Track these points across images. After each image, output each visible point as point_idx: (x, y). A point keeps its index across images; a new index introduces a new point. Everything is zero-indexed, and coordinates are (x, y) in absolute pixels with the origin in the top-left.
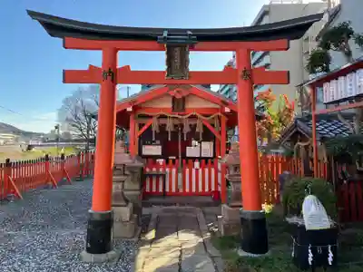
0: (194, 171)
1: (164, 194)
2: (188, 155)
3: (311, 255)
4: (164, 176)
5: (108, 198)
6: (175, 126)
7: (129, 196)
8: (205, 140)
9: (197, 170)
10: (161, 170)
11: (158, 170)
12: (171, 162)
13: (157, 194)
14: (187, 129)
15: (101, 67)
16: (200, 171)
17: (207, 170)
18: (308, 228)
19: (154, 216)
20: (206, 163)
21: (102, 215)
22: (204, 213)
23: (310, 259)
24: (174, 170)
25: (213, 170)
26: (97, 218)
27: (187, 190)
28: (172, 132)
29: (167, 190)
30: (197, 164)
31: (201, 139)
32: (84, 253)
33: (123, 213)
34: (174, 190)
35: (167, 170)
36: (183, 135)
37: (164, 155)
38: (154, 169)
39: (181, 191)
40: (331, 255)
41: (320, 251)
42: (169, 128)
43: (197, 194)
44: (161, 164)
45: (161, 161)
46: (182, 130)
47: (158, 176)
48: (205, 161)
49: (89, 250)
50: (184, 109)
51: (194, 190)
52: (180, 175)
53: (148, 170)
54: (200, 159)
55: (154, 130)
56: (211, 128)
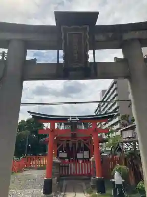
1: (68, 175)
4: (68, 166)
6: (73, 144)
8: (85, 150)
11: (65, 164)
12: (71, 160)
13: (65, 175)
14: (77, 146)
15: (50, 128)
16: (83, 164)
17: (86, 164)
24: (72, 164)
25: (89, 164)
27: (78, 173)
29: (69, 173)
33: (55, 180)
35: (69, 164)
36: (76, 148)
39: (75, 173)
42: (70, 146)
43: (82, 175)
45: (67, 160)
46: (75, 146)
50: (76, 137)
53: (61, 164)
54: (83, 159)
55: (64, 146)
56: (87, 145)
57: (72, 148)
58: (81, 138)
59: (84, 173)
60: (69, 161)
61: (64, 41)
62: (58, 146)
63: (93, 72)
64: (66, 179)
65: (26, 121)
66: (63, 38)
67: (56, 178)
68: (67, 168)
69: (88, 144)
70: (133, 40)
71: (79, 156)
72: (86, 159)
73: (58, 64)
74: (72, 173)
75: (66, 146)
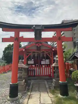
6: (38, 55)
8: (47, 59)
11: (33, 69)
13: (32, 76)
15: (14, 37)
25: (49, 68)
27: (42, 74)
50: (40, 50)
52: (39, 70)
53: (30, 68)
57: (37, 57)
59: (46, 74)
60: (36, 66)
62: (27, 56)
64: (33, 79)
65: (12, 45)
67: (24, 81)
68: (34, 71)
69: (49, 54)
71: (43, 63)
72: (47, 65)
74: (38, 74)
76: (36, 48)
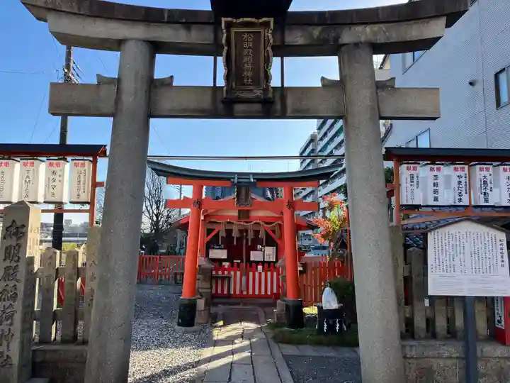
0: (257, 274)
1: (229, 296)
2: (252, 259)
3: (325, 325)
4: (229, 278)
5: (194, 291)
6: (241, 231)
7: (204, 292)
8: (268, 245)
9: (260, 273)
10: (226, 273)
11: (223, 273)
12: (236, 265)
13: (222, 296)
14: (251, 235)
15: (191, 197)
16: (263, 274)
17: (269, 273)
18: (324, 308)
19: (220, 313)
20: (269, 266)
21: (190, 300)
22: (265, 312)
23: (325, 328)
24: (238, 273)
25: (275, 274)
26: (186, 302)
27: (251, 292)
28: (237, 238)
29: (232, 292)
30: (260, 268)
31: (264, 244)
32: (177, 327)
33: (201, 304)
34: (238, 292)
35: (232, 273)
36: (247, 240)
37: (230, 259)
38: (220, 273)
39: (245, 293)
40: (338, 325)
41: (331, 322)
42: (235, 234)
43: (260, 296)
44: (226, 267)
45: (226, 264)
46: (247, 235)
47: (223, 278)
48: (268, 266)
49: (179, 324)
50: (248, 217)
51: (257, 293)
52: (244, 279)
53: (214, 272)
54: (263, 263)
55: (220, 235)
56: (272, 235)
58: (260, 218)
59: (263, 293)
60: (232, 265)
61: (226, 48)
62: (208, 235)
63: (278, 107)
64: (224, 304)
66: (224, 41)
68: (226, 280)
69: (274, 231)
70: (357, 45)
71: (255, 256)
72: (269, 263)
73: (215, 89)
75: (224, 235)
76: (236, 214)
